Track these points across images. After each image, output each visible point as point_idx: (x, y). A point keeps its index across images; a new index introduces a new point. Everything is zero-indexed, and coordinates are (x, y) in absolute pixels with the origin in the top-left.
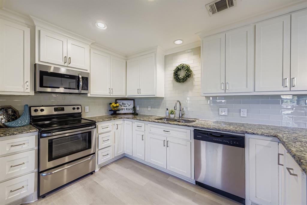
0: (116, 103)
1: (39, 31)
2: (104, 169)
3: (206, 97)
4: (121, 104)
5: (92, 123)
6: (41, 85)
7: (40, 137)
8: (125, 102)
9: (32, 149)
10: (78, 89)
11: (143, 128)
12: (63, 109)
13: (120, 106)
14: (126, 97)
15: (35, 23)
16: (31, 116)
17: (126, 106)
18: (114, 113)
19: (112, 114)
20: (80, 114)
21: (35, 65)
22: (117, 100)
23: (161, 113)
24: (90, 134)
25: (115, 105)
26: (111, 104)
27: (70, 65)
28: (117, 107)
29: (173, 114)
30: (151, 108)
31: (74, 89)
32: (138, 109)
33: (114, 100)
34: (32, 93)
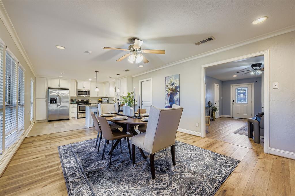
0: (101, 99)
1: (78, 82)
4: (103, 99)
6: (78, 94)
7: (78, 105)
8: (105, 99)
9: (76, 108)
10: (87, 95)
12: (83, 100)
14: (105, 97)
15: (77, 80)
18: (101, 102)
20: (88, 102)
21: (77, 90)
26: (99, 99)
27: (84, 89)
32: (109, 101)
34: (76, 96)
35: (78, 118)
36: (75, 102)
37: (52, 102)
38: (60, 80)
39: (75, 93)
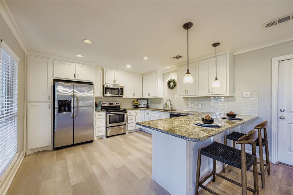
0: (137, 101)
1: (105, 71)
2: (130, 134)
3: (183, 97)
4: (140, 102)
5: (125, 110)
6: (106, 94)
7: (106, 114)
8: (142, 100)
9: (104, 118)
10: (119, 94)
11: (149, 115)
12: (112, 104)
13: (139, 103)
14: (143, 98)
15: (104, 69)
16: (102, 106)
17: (143, 103)
18: (136, 107)
19: (135, 107)
20: (119, 107)
21: (104, 85)
22: (137, 99)
23: (161, 107)
24: (124, 115)
25: (136, 102)
26: (134, 101)
27: (116, 84)
28: (137, 103)
29: (167, 107)
30: (157, 104)
31: (117, 94)
32: (150, 105)
33: (136, 100)
34: (103, 97)
35: (107, 137)
36: (100, 108)
37: (63, 108)
38: (77, 65)
39: (102, 91)
